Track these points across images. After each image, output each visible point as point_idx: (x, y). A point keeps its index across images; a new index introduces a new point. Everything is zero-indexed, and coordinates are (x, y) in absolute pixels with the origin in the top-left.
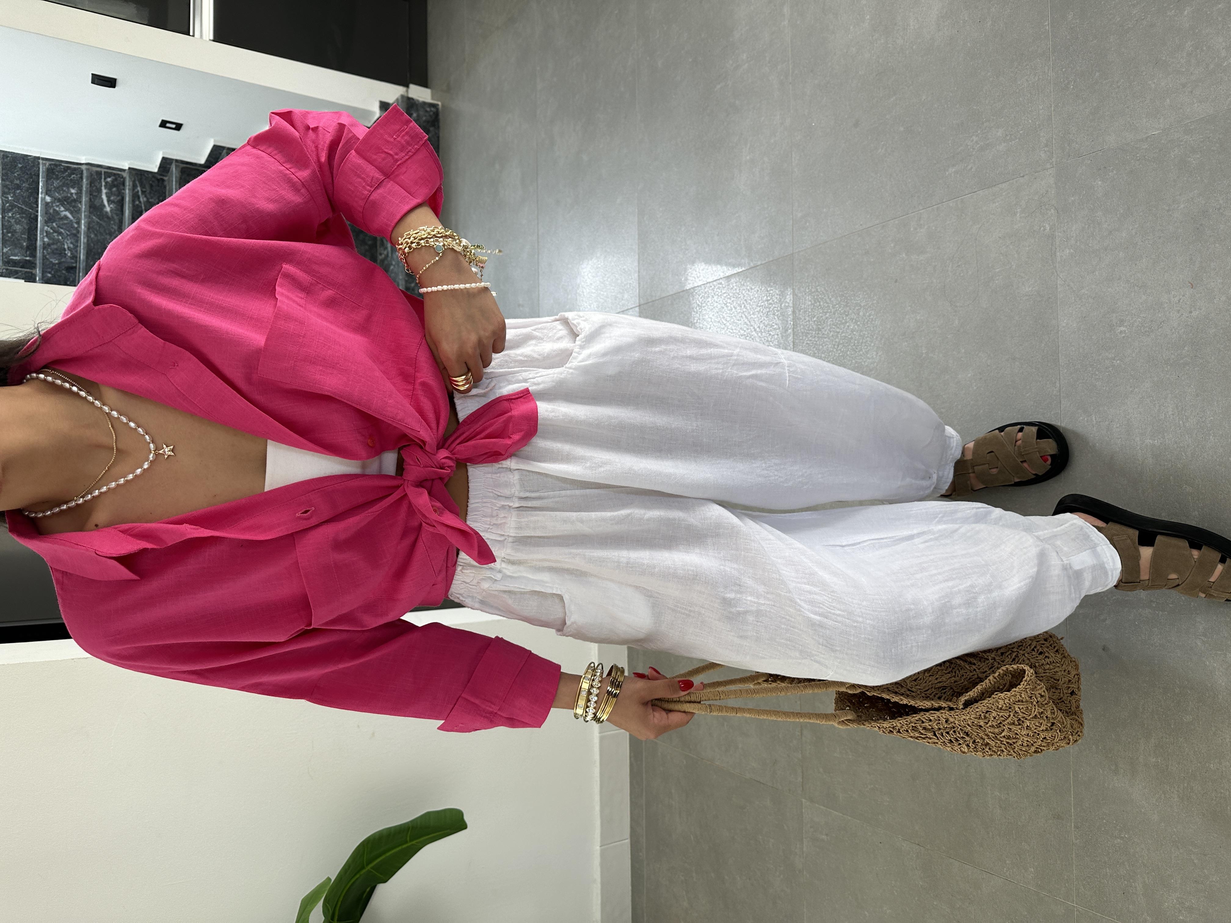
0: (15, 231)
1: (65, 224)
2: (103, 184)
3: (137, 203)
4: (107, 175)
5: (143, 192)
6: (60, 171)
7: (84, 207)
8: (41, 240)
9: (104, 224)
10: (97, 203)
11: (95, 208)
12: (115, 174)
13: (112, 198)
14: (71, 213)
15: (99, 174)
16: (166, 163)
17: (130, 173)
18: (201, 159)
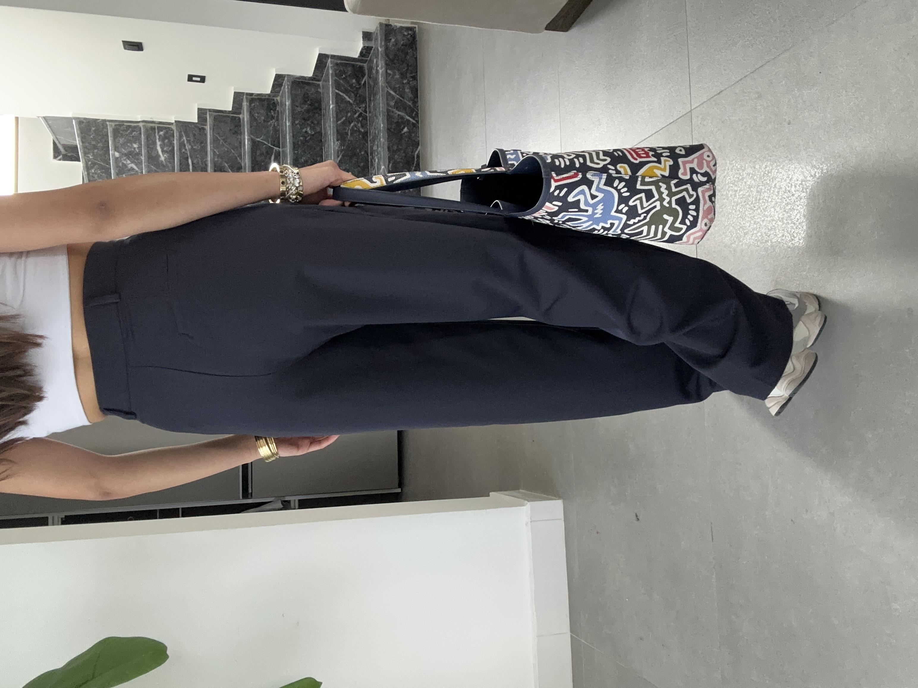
2: (157, 137)
3: (184, 150)
4: (160, 129)
5: (188, 141)
6: (124, 130)
7: (143, 158)
10: (154, 154)
11: (152, 158)
12: (166, 128)
13: (165, 149)
14: (136, 165)
15: (153, 129)
16: (202, 113)
17: (177, 125)
18: (228, 107)
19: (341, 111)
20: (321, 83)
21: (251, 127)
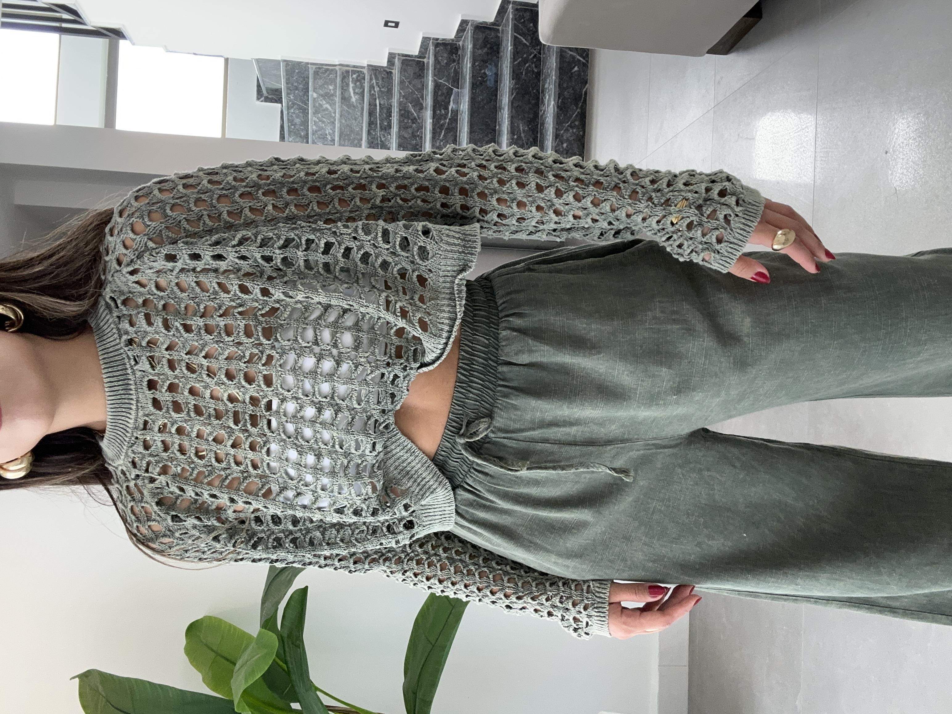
0: (296, 124)
1: (326, 114)
2: (351, 79)
3: (373, 92)
4: (354, 72)
5: (377, 83)
6: (322, 73)
7: (337, 99)
8: (311, 127)
9: (350, 111)
10: (346, 95)
11: (345, 99)
12: (358, 72)
13: (356, 91)
14: (330, 105)
15: (348, 72)
16: (391, 57)
17: (368, 69)
18: (415, 51)
19: (518, 53)
20: (500, 28)
21: (435, 69)
